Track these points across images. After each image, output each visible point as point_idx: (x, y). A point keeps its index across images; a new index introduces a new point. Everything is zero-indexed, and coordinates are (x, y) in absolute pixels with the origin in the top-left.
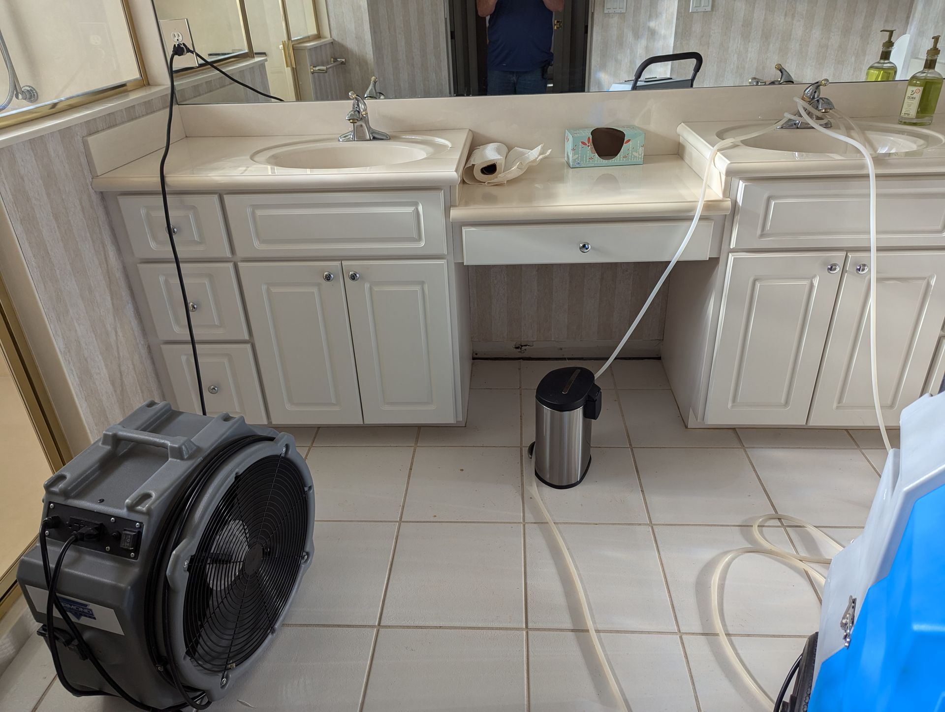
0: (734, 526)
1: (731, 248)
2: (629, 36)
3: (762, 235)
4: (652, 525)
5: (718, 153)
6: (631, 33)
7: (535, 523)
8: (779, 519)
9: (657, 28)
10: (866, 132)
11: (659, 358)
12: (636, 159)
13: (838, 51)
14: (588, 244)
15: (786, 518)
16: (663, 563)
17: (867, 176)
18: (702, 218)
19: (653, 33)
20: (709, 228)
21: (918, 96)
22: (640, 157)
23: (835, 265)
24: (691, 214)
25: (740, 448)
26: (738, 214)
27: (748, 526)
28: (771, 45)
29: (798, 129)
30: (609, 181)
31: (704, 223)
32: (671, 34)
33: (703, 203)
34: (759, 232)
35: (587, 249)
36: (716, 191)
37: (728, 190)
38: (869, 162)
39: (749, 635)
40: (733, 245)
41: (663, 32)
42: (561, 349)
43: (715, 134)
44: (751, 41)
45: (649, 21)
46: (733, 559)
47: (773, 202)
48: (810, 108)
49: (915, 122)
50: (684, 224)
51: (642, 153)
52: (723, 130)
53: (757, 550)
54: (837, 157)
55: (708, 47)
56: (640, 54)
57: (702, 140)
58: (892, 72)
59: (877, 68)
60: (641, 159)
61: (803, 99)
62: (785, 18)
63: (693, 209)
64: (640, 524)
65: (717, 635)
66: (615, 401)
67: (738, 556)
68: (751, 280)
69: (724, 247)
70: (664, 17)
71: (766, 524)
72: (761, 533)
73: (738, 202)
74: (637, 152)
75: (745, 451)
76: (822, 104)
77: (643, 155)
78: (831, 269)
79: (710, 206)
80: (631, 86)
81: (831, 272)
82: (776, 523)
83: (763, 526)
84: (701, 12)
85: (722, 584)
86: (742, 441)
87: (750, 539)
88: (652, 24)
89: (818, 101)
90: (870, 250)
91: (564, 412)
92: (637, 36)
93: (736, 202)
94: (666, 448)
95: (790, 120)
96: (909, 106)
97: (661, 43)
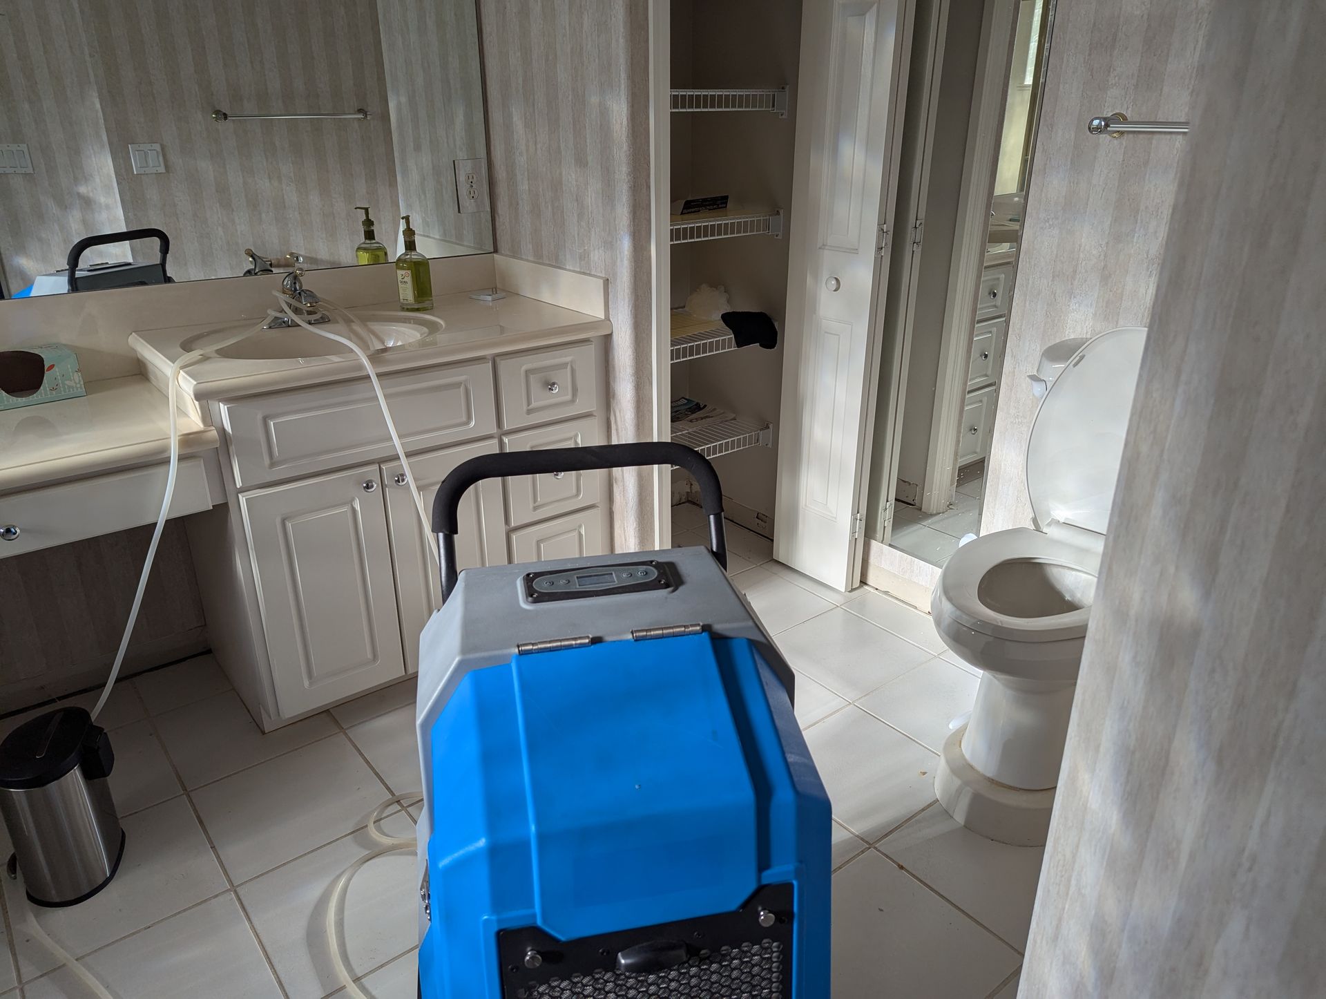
0: (345, 836)
1: (238, 487)
2: (52, 207)
3: (272, 465)
4: (234, 889)
5: (181, 371)
6: (52, 202)
7: (41, 976)
8: (398, 802)
9: (91, 194)
10: (368, 323)
11: (209, 652)
12: (73, 391)
13: (348, 220)
14: (14, 527)
15: (405, 797)
16: (258, 932)
17: (368, 377)
18: (182, 458)
19: (87, 203)
20: (199, 470)
21: (409, 279)
22: (78, 386)
23: (371, 481)
24: (165, 455)
25: (339, 733)
26: (231, 445)
27: (362, 828)
28: (263, 215)
29: (290, 328)
30: (41, 427)
31: (185, 464)
32: (115, 202)
33: (178, 438)
34: (267, 461)
35: (15, 534)
36: (193, 420)
37: (207, 416)
38: (365, 361)
39: (382, 966)
40: (239, 484)
41: (102, 200)
42: (42, 688)
43: (178, 345)
44: (235, 209)
45: (76, 186)
46: (349, 880)
47: (272, 423)
48: (294, 302)
49: (416, 307)
50: (160, 470)
51: (80, 381)
52: (190, 338)
53: (378, 852)
54: (335, 359)
55: (178, 219)
56: (76, 230)
57: (160, 355)
58: (381, 254)
59: (365, 249)
60: (81, 388)
61: (284, 292)
62: (270, 181)
63: (165, 449)
64: (216, 896)
65: (344, 987)
66: (151, 735)
67: (355, 872)
68: (278, 521)
69: (229, 488)
70: (98, 180)
71: (384, 815)
72: (380, 830)
73: (227, 429)
74: (71, 381)
75: (346, 734)
76: (305, 297)
77: (82, 383)
78: (368, 487)
79: (189, 440)
80: (67, 278)
81: (369, 490)
82: (396, 807)
83: (381, 819)
84: (152, 174)
85: (340, 919)
86: (340, 722)
87: (366, 843)
88: (82, 189)
89: (300, 293)
90: (399, 458)
91: (49, 785)
92: (64, 206)
93: (224, 429)
94: (238, 772)
95: (276, 318)
96: (404, 290)
97: (104, 216)
